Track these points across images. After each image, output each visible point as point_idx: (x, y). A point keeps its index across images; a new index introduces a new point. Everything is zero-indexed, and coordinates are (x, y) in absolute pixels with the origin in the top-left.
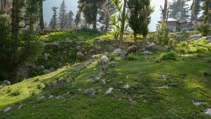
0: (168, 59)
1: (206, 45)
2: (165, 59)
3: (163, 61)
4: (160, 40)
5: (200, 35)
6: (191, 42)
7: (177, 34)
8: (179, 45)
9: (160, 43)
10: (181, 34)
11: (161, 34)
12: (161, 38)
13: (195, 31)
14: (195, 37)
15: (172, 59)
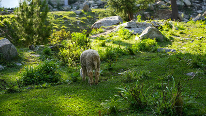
0: (40, 81)
1: (127, 41)
2: (33, 83)
3: (25, 89)
4: (29, 31)
5: (116, 18)
6: (100, 35)
7: (71, 15)
8: (69, 43)
9: (28, 38)
10: (81, 14)
11: (30, 14)
12: (31, 24)
13: (108, 9)
14: (108, 23)
15: (49, 81)
